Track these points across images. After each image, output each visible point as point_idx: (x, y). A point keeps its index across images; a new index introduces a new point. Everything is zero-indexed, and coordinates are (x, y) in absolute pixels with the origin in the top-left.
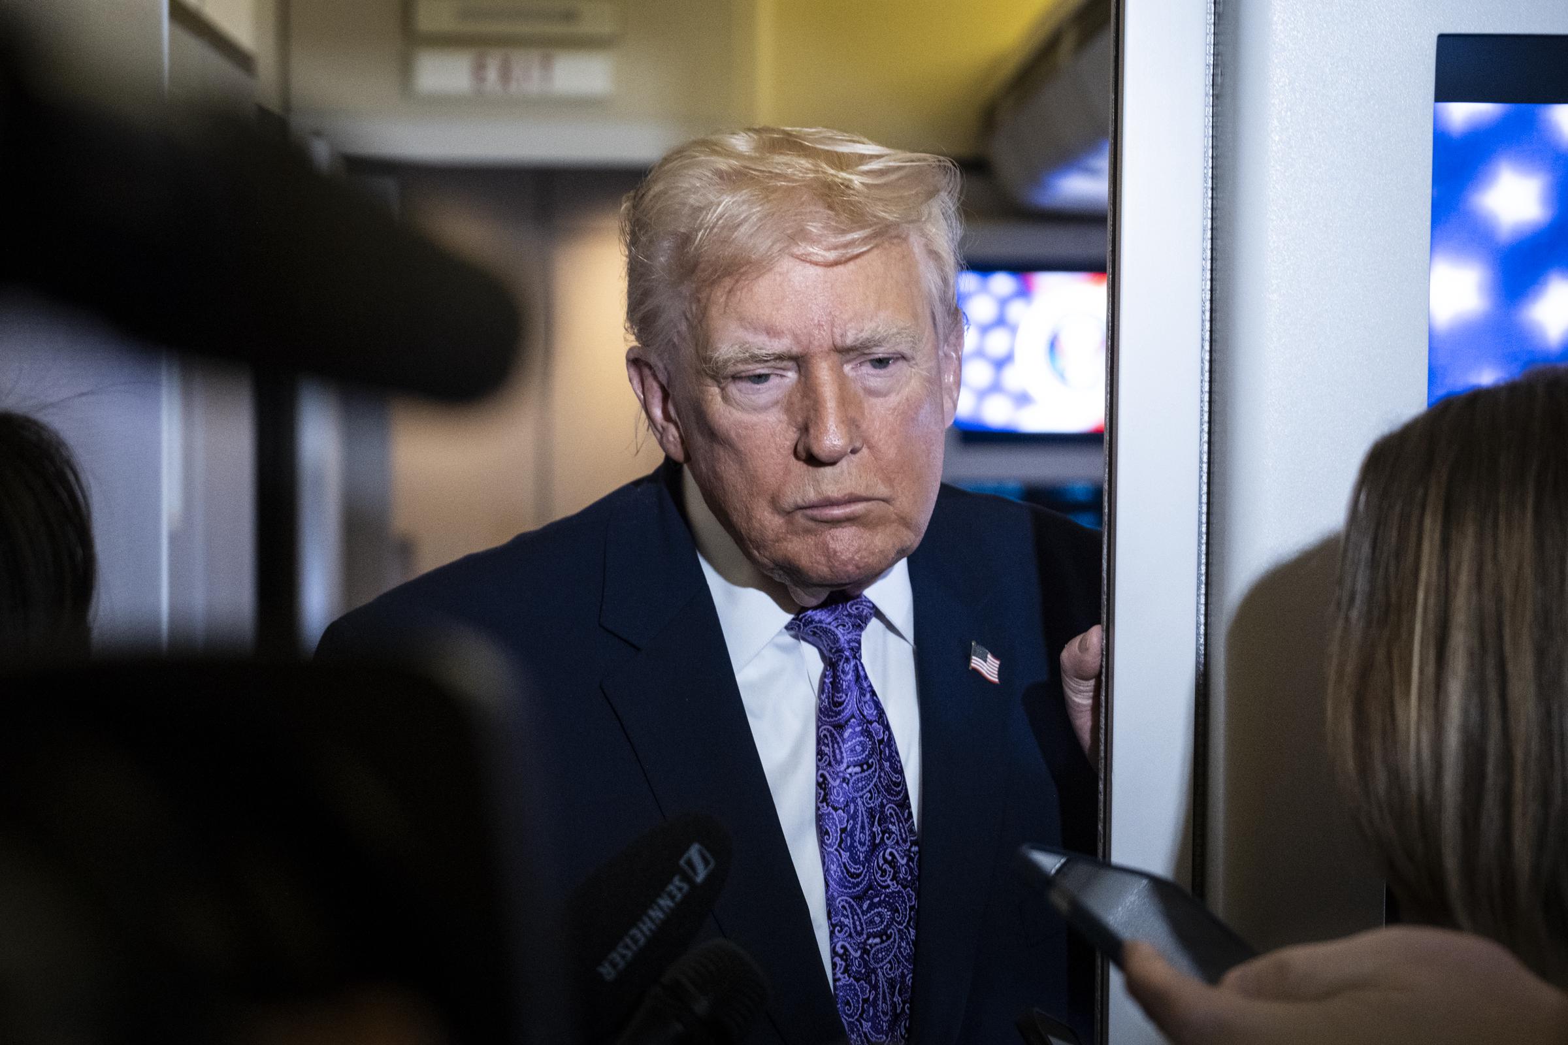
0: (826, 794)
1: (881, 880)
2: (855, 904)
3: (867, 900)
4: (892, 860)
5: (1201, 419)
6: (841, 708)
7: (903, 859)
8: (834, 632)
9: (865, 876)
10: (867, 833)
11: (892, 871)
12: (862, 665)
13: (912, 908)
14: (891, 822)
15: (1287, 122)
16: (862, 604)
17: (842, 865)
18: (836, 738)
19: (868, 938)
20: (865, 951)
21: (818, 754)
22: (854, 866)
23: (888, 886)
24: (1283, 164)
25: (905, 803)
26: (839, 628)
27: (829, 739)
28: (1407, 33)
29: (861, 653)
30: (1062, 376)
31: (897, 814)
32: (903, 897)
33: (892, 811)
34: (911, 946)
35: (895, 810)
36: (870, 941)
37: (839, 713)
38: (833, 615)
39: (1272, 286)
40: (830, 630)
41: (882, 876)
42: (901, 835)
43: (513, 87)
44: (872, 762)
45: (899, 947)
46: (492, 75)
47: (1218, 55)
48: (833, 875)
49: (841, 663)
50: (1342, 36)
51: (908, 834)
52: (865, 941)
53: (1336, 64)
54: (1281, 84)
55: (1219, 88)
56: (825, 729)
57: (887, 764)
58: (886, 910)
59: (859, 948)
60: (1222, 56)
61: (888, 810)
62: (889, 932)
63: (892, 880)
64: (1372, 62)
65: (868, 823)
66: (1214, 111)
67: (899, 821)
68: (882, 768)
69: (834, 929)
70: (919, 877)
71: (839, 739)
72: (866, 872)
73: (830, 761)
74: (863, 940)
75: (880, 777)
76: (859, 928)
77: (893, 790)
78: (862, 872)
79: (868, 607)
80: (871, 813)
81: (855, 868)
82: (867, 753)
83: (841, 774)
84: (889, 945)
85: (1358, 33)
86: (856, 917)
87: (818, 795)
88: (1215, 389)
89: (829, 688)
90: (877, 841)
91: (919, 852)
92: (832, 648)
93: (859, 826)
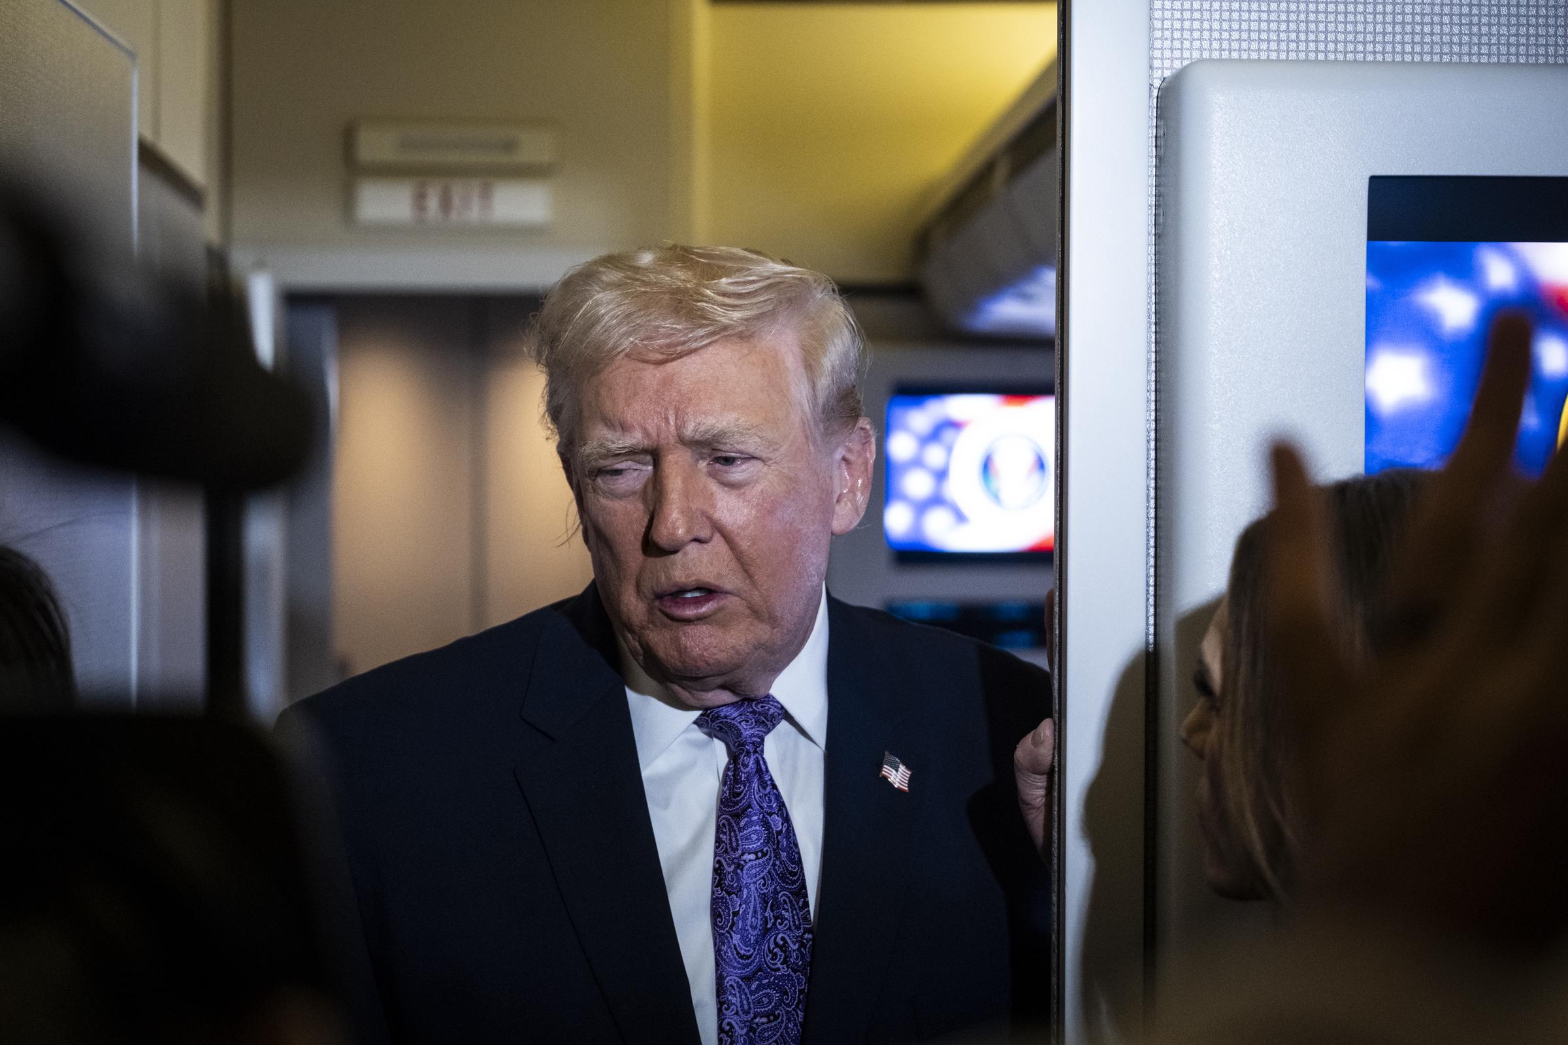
0: (721, 880)
1: (771, 963)
2: (743, 984)
3: (757, 980)
4: (784, 945)
5: (1147, 544)
6: (739, 798)
7: (795, 944)
8: (737, 727)
9: (755, 958)
10: (759, 918)
11: (783, 956)
12: (763, 759)
13: (801, 992)
14: (784, 909)
15: (1227, 260)
16: (768, 704)
17: (732, 946)
18: (733, 827)
19: (755, 1017)
20: (751, 1029)
21: (716, 842)
22: (744, 948)
23: (778, 969)
24: (1223, 300)
25: (802, 891)
26: (742, 724)
27: (727, 827)
28: (1340, 175)
29: (763, 748)
30: (996, 497)
31: (791, 902)
32: (793, 980)
33: (785, 898)
34: (799, 1028)
35: (789, 898)
36: (757, 1020)
37: (736, 803)
38: (738, 712)
39: (1215, 417)
40: (734, 725)
41: (772, 959)
42: (794, 921)
43: (454, 216)
44: (767, 850)
45: (786, 1028)
46: (433, 203)
47: (1159, 196)
48: (723, 955)
49: (742, 757)
50: (1279, 179)
51: (801, 921)
52: (752, 1019)
53: (1273, 205)
54: (1220, 224)
55: (1161, 227)
56: (724, 819)
57: (784, 854)
58: (775, 992)
59: (746, 1026)
60: (1163, 198)
61: (781, 897)
62: (776, 1013)
63: (782, 964)
64: (1307, 202)
65: (761, 908)
66: (1157, 250)
67: (793, 908)
68: (778, 857)
69: (721, 1007)
70: (811, 964)
71: (736, 828)
72: (757, 955)
73: (726, 849)
74: (749, 1019)
75: (774, 865)
76: (746, 1007)
77: (788, 878)
78: (752, 954)
79: (775, 707)
80: (764, 899)
81: (745, 950)
82: (762, 841)
83: (736, 861)
84: (776, 1025)
85: (1293, 175)
86: (743, 997)
87: (714, 879)
88: (1160, 514)
89: (731, 780)
90: (769, 926)
91: (813, 940)
92: (735, 742)
93: (751, 911)
